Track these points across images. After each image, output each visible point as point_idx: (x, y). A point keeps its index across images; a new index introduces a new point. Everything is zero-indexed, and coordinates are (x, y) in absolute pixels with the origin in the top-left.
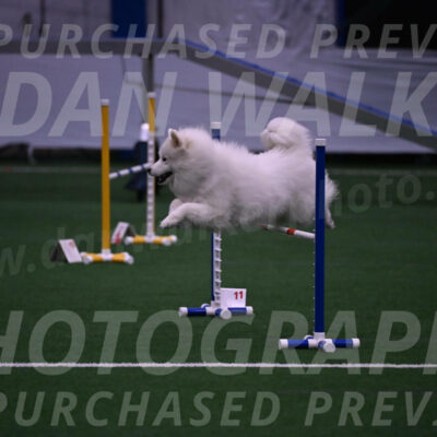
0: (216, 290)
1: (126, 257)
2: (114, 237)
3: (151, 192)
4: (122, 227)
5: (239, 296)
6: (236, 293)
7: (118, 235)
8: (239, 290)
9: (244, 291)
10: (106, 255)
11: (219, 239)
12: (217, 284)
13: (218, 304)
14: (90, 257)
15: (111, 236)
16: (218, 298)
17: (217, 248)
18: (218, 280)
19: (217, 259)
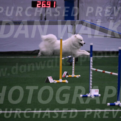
0: (90, 90)
1: (66, 81)
2: (63, 76)
3: (74, 63)
4: (65, 73)
5: (97, 91)
6: (96, 91)
7: (64, 75)
8: (97, 90)
9: (98, 90)
10: (61, 81)
11: (92, 76)
12: (91, 88)
13: (91, 94)
14: (56, 81)
15: (62, 75)
16: (91, 92)
17: (91, 78)
18: (91, 87)
19: (91, 81)
